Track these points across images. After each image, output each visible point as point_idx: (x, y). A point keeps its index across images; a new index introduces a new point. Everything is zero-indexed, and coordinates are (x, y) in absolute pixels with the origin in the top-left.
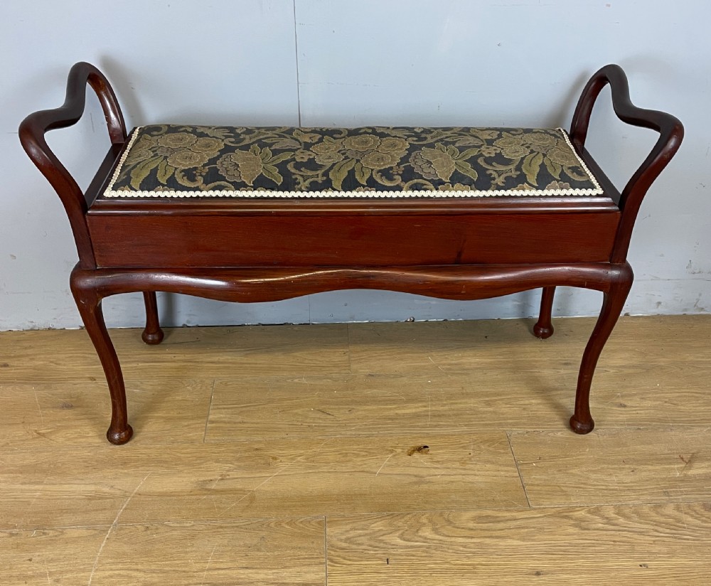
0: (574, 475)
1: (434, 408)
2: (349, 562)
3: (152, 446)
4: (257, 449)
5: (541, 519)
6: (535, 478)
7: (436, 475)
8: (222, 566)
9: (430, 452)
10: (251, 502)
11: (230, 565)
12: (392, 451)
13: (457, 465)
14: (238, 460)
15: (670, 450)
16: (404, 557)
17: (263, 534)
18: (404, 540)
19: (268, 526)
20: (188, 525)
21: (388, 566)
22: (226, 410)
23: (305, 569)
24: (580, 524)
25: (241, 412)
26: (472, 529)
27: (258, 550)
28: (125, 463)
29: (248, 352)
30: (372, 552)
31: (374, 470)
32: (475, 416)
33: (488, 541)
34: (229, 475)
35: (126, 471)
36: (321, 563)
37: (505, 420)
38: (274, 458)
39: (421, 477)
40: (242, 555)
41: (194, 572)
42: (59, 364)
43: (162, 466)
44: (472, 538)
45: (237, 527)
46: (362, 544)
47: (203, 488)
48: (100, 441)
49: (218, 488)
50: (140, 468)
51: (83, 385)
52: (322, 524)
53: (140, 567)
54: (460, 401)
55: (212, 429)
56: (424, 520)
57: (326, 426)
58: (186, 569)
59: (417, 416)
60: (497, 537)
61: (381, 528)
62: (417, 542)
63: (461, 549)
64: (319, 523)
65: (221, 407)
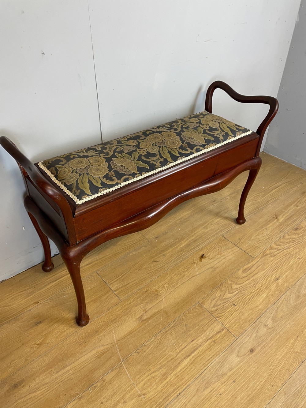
0: (254, 239)
1: (191, 239)
2: (223, 314)
3: (101, 317)
4: (146, 291)
5: (260, 260)
6: (245, 247)
7: (216, 264)
8: (183, 347)
9: (206, 256)
10: (167, 314)
11: (186, 344)
12: (194, 263)
13: (219, 256)
14: (143, 300)
15: (269, 216)
16: (238, 300)
17: (185, 323)
18: (231, 293)
19: (183, 319)
20: (153, 339)
21: (236, 307)
22: (116, 282)
23: (212, 326)
24: (271, 255)
25: (123, 279)
26: (246, 276)
27: (189, 331)
28: (97, 332)
29: (98, 252)
30: (227, 305)
31: (196, 274)
32: (206, 235)
33: (255, 277)
34: (146, 309)
35: (101, 335)
36: (215, 321)
37: (216, 231)
38: (157, 291)
39: (213, 267)
40: (186, 337)
41: (176, 357)
42: (10, 305)
43: (115, 322)
44: (249, 279)
45: (172, 327)
46: (220, 304)
47: (142, 320)
48: (74, 329)
49: (148, 316)
50: (107, 329)
51: (34, 309)
52: (200, 305)
53: (153, 370)
54: (196, 232)
55: (119, 293)
56: (230, 282)
57: (162, 267)
58: (171, 358)
59: (188, 245)
60: (256, 274)
61: (220, 294)
62: (235, 292)
63: (250, 285)
64: (199, 306)
65: (112, 282)
